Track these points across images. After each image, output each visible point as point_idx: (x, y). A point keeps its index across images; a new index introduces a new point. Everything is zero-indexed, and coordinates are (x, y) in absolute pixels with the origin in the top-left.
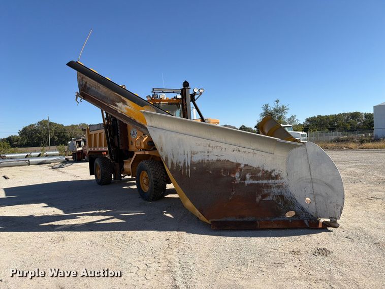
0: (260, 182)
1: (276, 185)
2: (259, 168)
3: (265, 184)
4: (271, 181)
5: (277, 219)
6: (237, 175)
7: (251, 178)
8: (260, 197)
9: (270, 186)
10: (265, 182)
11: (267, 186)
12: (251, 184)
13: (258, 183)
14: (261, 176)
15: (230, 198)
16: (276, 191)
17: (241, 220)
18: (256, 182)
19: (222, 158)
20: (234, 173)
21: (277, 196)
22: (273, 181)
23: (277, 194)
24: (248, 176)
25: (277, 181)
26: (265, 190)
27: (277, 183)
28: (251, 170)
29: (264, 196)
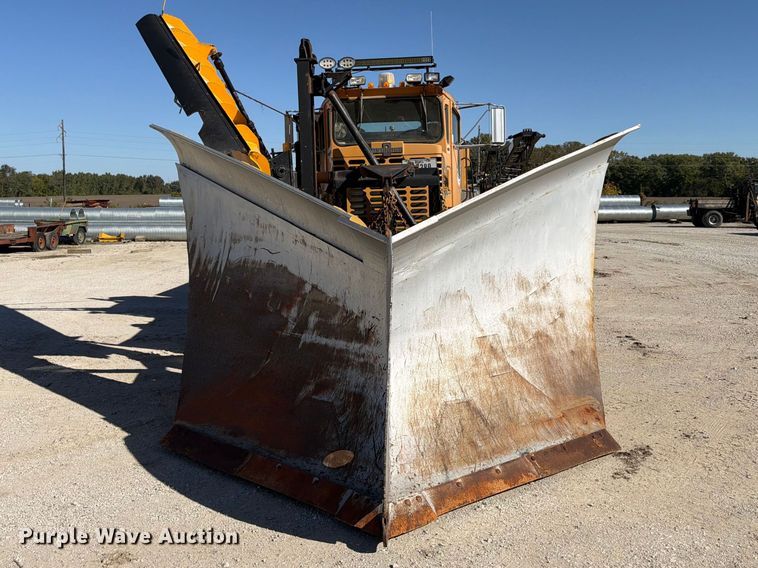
0: (331, 342)
1: (362, 360)
2: (337, 299)
3: (341, 351)
4: (354, 346)
5: (300, 463)
6: (294, 312)
7: (318, 326)
8: (311, 388)
9: (348, 360)
10: (341, 344)
11: (342, 359)
12: (312, 346)
13: (326, 345)
14: (338, 325)
15: (253, 375)
16: (354, 377)
17: (229, 439)
18: (323, 341)
19: (278, 261)
20: (289, 307)
21: (350, 395)
22: (357, 345)
23: (353, 389)
24: (313, 320)
25: (366, 349)
26: (332, 369)
27: (363, 356)
28: (321, 302)
29: (321, 387)
